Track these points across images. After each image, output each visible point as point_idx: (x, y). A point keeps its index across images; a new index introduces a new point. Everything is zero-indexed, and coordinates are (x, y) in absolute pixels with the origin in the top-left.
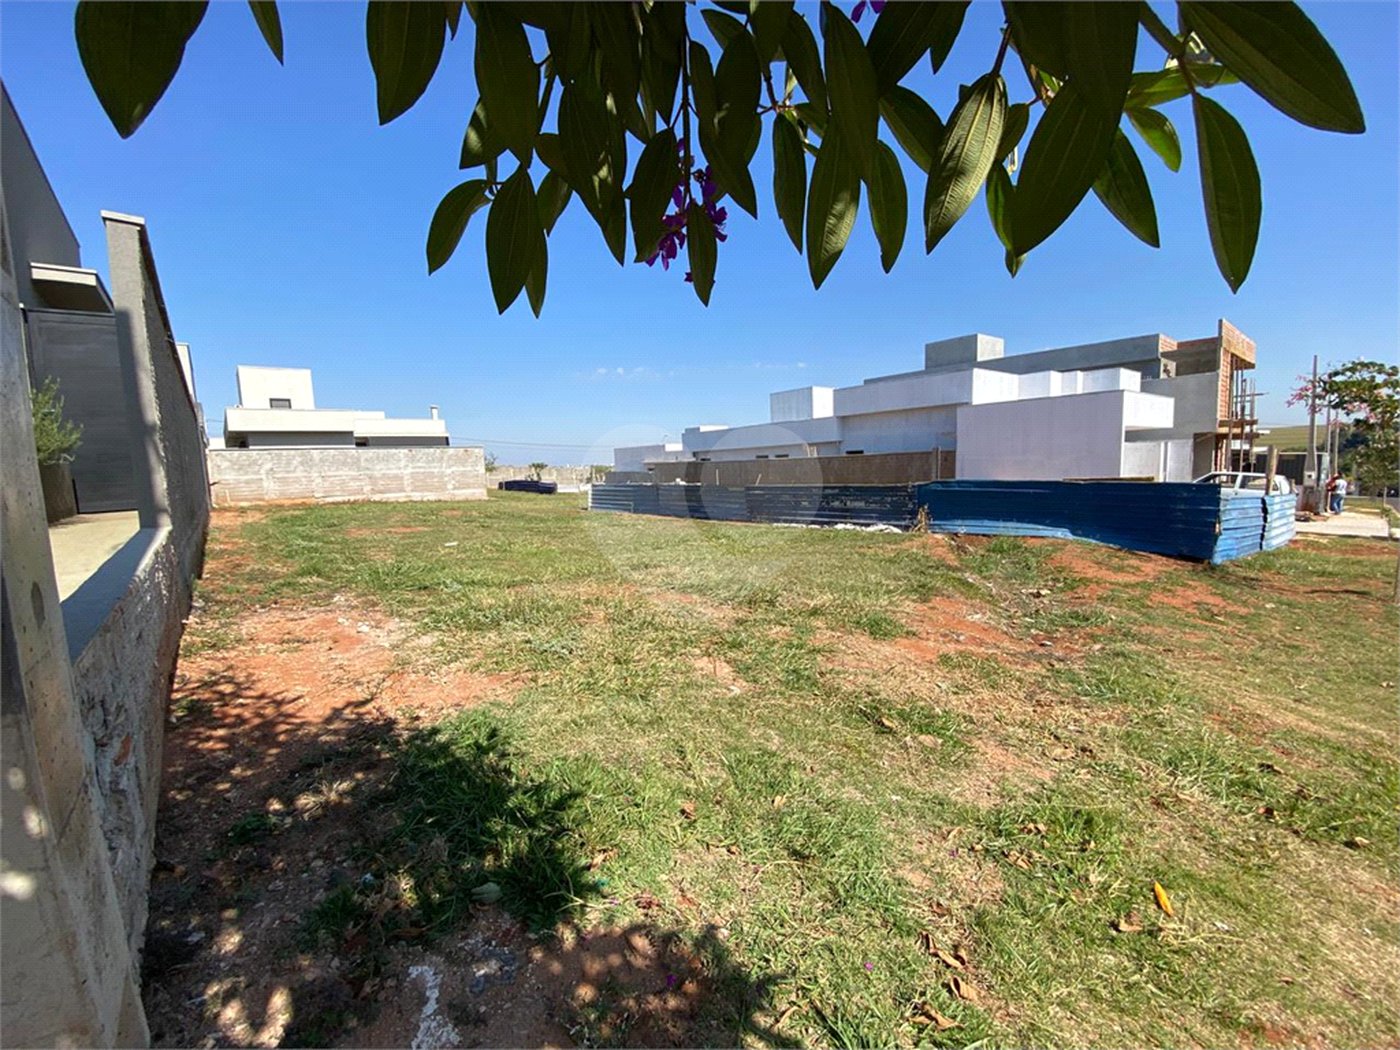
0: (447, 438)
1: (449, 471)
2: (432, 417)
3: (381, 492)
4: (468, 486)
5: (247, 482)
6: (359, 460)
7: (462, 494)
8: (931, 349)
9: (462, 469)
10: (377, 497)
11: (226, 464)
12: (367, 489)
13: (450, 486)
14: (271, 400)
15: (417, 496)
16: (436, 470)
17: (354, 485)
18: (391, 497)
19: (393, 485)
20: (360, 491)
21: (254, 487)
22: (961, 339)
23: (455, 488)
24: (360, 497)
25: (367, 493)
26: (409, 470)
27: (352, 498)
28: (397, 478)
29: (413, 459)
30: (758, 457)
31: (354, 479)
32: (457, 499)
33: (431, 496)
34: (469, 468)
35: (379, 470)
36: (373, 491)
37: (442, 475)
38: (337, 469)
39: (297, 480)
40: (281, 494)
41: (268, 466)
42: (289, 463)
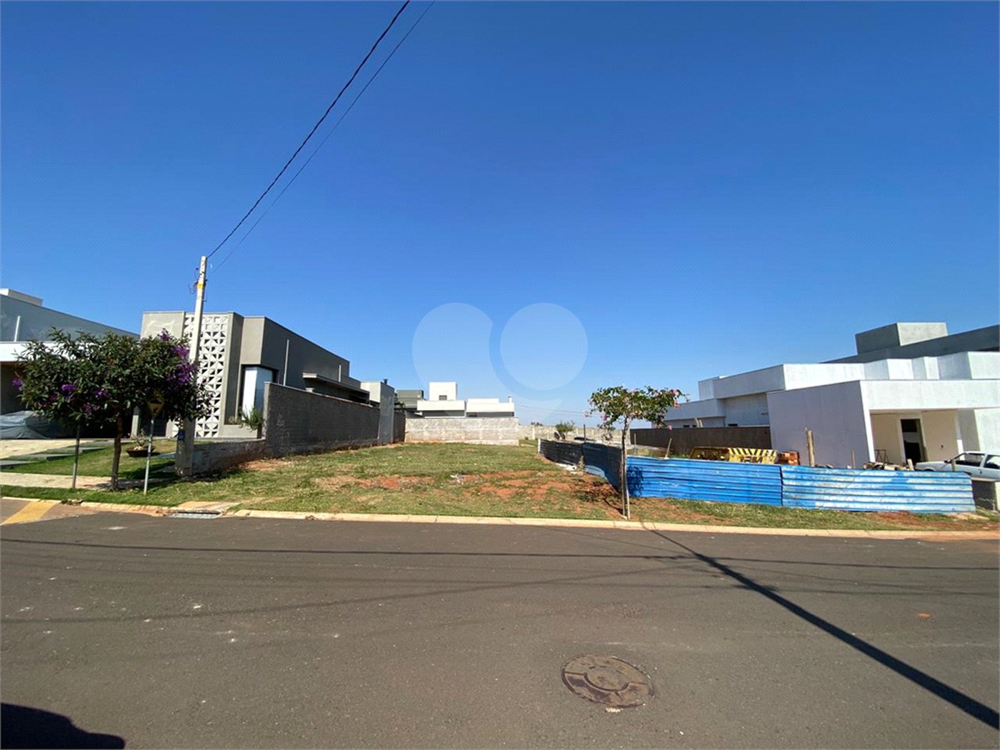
0: (513, 413)
1: (500, 430)
2: (508, 402)
3: (469, 439)
4: (509, 438)
5: (418, 432)
6: (461, 423)
7: (506, 442)
8: (860, 338)
9: (507, 429)
10: (467, 442)
11: (412, 425)
12: (463, 437)
13: (500, 438)
14: (440, 396)
15: (484, 442)
16: (494, 429)
17: (457, 435)
18: (473, 442)
19: (475, 436)
20: (460, 438)
21: (420, 434)
22: (884, 328)
23: (503, 439)
24: (460, 441)
25: (463, 439)
26: (482, 429)
27: (457, 442)
28: (477, 432)
29: (484, 424)
30: (685, 426)
31: (458, 432)
32: (504, 444)
33: (491, 443)
34: (510, 429)
35: (469, 428)
36: (466, 439)
37: (497, 432)
38: (452, 428)
39: (436, 432)
40: (430, 438)
41: (426, 425)
42: (434, 424)
